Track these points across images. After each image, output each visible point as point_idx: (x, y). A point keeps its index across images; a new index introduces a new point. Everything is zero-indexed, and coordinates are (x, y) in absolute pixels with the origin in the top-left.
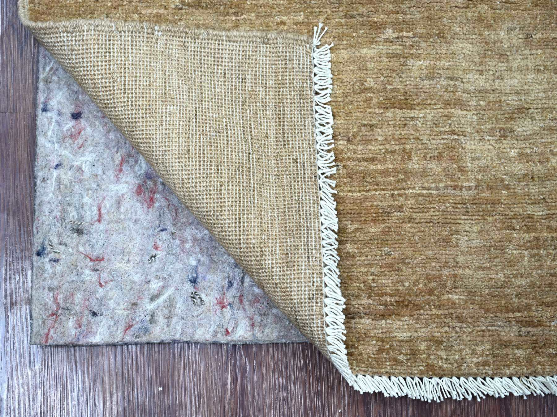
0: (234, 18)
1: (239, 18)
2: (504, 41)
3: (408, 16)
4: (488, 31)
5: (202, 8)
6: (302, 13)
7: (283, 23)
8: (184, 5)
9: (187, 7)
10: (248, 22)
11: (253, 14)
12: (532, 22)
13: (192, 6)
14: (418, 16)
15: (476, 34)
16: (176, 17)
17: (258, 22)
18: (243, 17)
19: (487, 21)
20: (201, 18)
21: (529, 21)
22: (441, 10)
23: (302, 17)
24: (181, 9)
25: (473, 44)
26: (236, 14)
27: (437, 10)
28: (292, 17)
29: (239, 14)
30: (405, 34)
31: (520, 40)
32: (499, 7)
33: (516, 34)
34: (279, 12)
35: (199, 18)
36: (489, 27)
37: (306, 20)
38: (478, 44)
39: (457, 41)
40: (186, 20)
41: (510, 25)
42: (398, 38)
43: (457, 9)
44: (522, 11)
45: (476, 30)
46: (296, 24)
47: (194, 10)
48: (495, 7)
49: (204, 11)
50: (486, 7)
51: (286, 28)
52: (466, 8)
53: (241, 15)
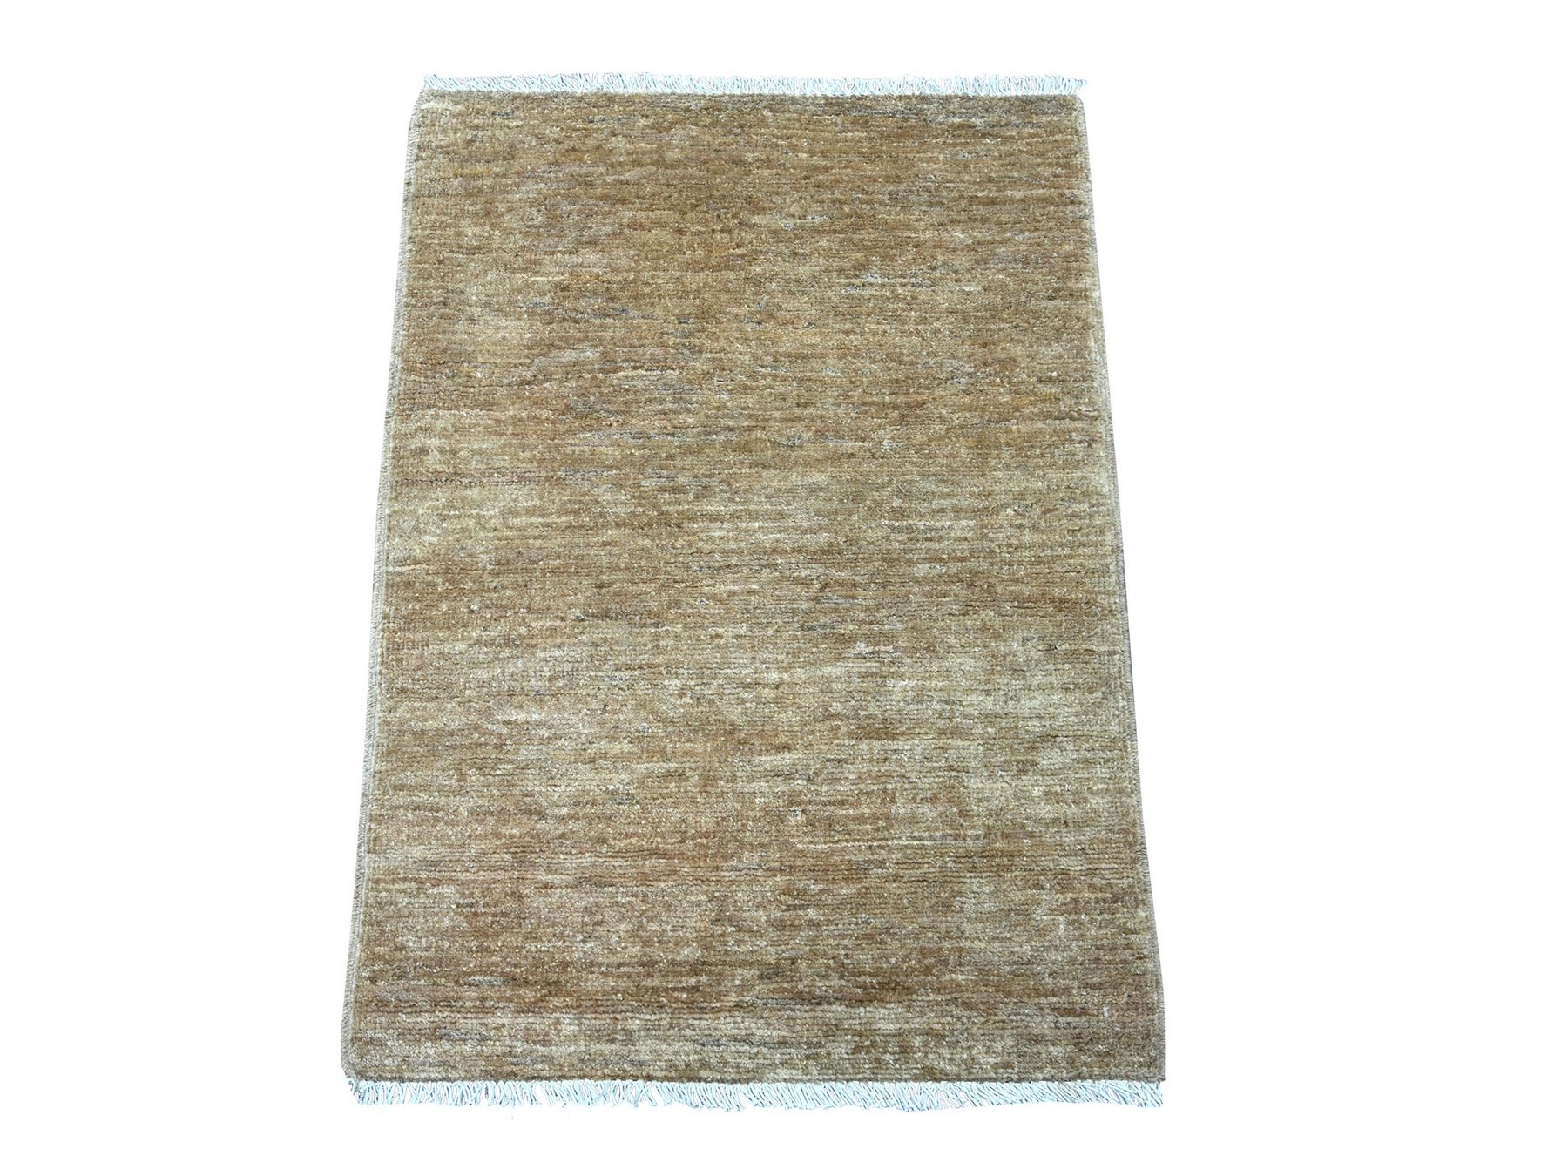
0: (653, 630)
1: (660, 630)
2: (1019, 654)
3: (886, 627)
4: (996, 642)
5: (611, 619)
6: (744, 624)
7: (718, 636)
8: (588, 616)
9: (591, 618)
10: (673, 634)
11: (680, 626)
12: (1055, 630)
13: (597, 617)
14: (899, 626)
15: (979, 646)
16: (576, 630)
17: (686, 634)
18: (664, 629)
19: (994, 630)
20: (610, 631)
21: (1051, 629)
22: (930, 619)
23: (744, 628)
24: (583, 620)
25: (975, 658)
26: (656, 625)
27: (925, 619)
28: (730, 629)
29: (660, 625)
30: (882, 648)
31: (1040, 653)
32: (1009, 612)
33: (1035, 645)
34: (713, 623)
35: (606, 630)
36: (997, 637)
37: (749, 633)
38: (982, 658)
39: (953, 655)
40: (589, 633)
41: (1025, 635)
42: (873, 653)
43: (951, 617)
44: (1042, 617)
45: (979, 641)
46: (737, 637)
47: (600, 622)
48: (1004, 613)
49: (614, 622)
50: (992, 613)
51: (722, 642)
52: (964, 615)
53: (662, 627)
